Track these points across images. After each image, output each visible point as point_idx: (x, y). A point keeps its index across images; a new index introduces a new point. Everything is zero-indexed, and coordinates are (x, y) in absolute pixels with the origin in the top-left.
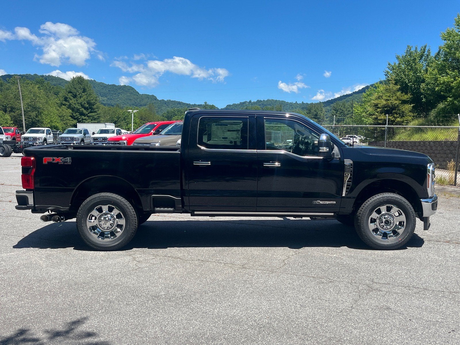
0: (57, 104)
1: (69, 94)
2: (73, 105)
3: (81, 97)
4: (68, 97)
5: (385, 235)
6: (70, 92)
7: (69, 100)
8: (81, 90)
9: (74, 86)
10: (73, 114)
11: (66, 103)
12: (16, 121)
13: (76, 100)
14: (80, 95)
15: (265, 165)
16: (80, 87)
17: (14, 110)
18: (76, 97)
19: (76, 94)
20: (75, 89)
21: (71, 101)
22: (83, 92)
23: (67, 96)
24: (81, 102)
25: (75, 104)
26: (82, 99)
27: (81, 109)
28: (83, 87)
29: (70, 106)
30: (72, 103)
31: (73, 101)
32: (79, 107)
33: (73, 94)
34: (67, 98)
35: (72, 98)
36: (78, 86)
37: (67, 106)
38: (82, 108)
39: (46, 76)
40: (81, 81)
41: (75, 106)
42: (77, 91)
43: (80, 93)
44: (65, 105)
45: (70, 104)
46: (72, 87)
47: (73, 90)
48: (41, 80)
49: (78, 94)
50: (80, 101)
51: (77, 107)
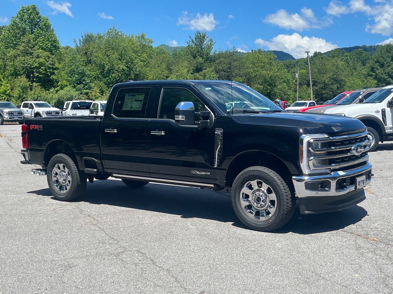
0: (364, 75)
1: (376, 64)
2: (380, 76)
3: (388, 66)
4: (375, 67)
5: (258, 214)
6: (377, 62)
7: (376, 70)
8: (389, 59)
9: (382, 55)
10: (380, 85)
11: (373, 73)
12: (318, 95)
13: (383, 70)
14: (388, 64)
15: (152, 132)
16: (389, 55)
17: (316, 84)
18: (383, 67)
19: (384, 64)
20: (383, 58)
21: (377, 71)
22: (391, 61)
23: (373, 66)
24: (389, 72)
25: (382, 74)
26: (390, 68)
27: (387, 80)
28: (392, 55)
29: (377, 76)
30: (379, 73)
31: (380, 71)
32: (386, 77)
33: (380, 64)
34: (374, 69)
35: (379, 67)
36: (386, 54)
37: (374, 76)
38: (389, 78)
39: (374, 46)
40: (389, 49)
41: (381, 76)
42: (384, 60)
43: (388, 63)
44: (371, 76)
45: (377, 75)
46: (379, 56)
47: (381, 60)
48: (360, 51)
49: (386, 63)
50: (387, 70)
51: (384, 77)
